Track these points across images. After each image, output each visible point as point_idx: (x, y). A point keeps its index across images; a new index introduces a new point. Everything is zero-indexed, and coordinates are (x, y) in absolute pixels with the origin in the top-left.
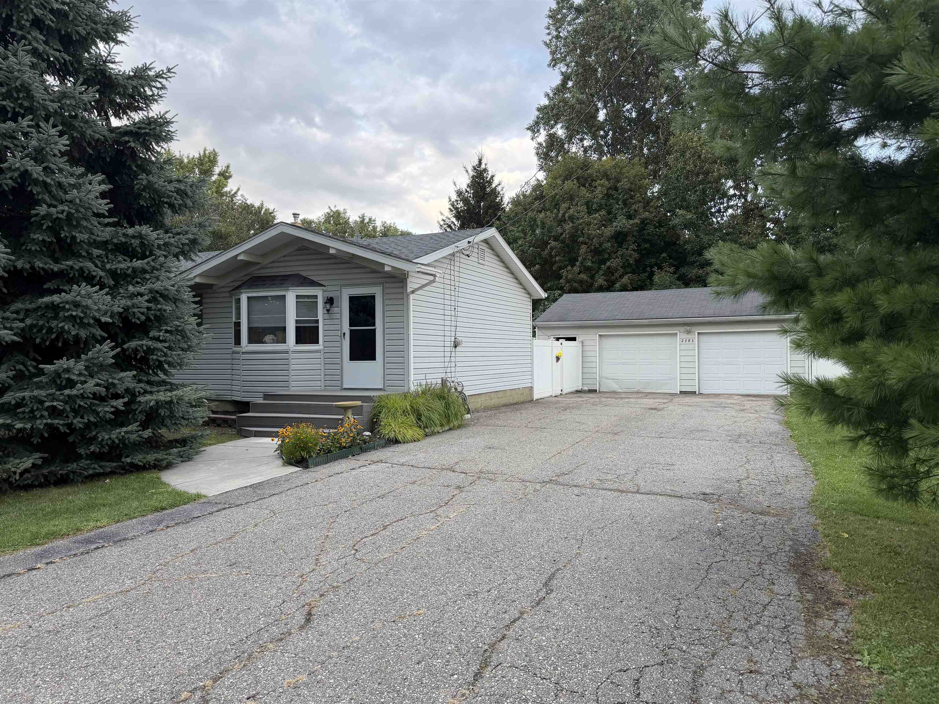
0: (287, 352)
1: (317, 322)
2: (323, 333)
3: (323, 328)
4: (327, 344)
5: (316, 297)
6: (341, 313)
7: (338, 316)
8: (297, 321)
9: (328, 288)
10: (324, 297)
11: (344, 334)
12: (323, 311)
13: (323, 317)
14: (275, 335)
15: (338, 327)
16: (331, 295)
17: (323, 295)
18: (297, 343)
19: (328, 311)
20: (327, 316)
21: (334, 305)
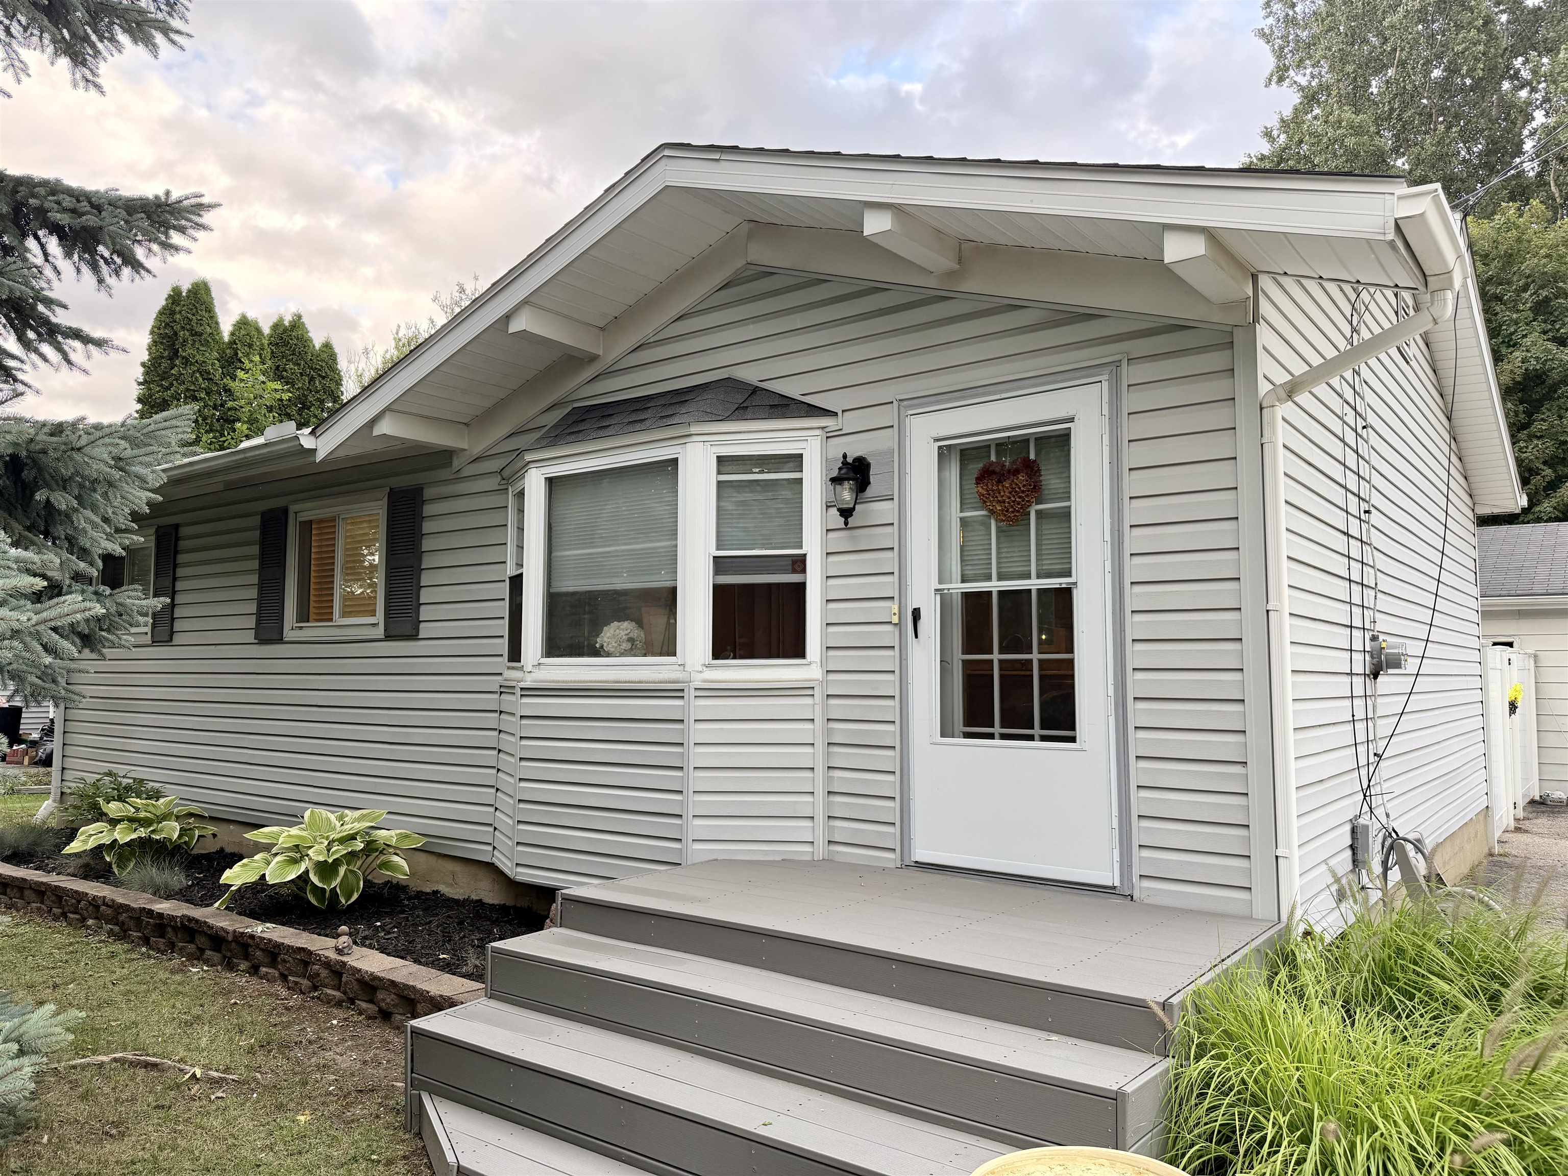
0: (677, 693)
1: (799, 564)
2: (824, 613)
3: (825, 589)
4: (840, 660)
5: (796, 461)
6: (901, 523)
7: (886, 537)
8: (720, 565)
9: (849, 422)
10: (827, 461)
11: (916, 614)
12: (825, 519)
13: (825, 542)
14: (640, 624)
15: (887, 585)
16: (855, 448)
17: (824, 450)
18: (718, 653)
19: (846, 513)
20: (840, 540)
21: (870, 491)
